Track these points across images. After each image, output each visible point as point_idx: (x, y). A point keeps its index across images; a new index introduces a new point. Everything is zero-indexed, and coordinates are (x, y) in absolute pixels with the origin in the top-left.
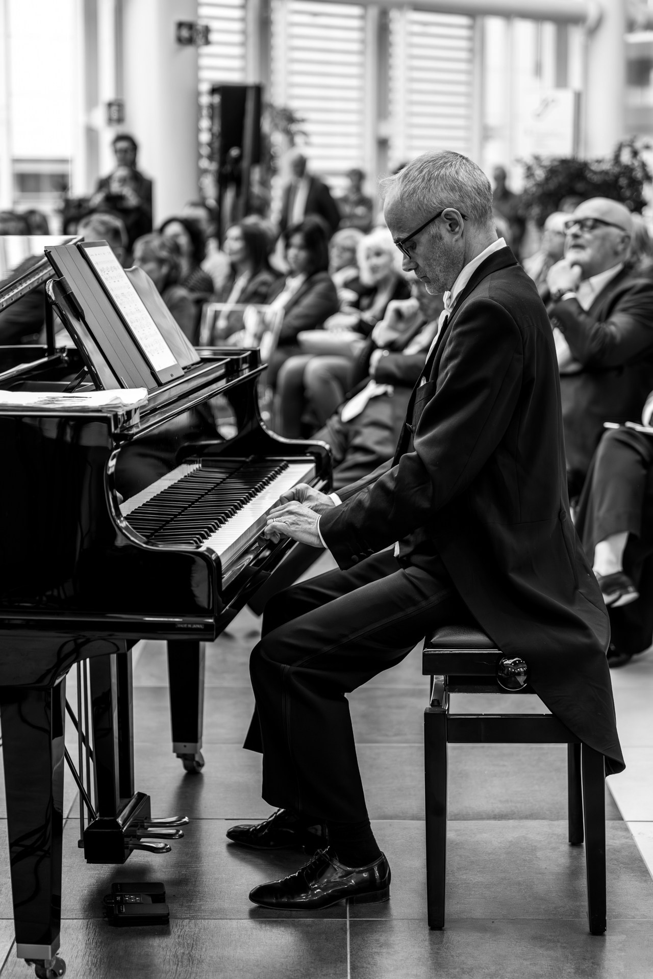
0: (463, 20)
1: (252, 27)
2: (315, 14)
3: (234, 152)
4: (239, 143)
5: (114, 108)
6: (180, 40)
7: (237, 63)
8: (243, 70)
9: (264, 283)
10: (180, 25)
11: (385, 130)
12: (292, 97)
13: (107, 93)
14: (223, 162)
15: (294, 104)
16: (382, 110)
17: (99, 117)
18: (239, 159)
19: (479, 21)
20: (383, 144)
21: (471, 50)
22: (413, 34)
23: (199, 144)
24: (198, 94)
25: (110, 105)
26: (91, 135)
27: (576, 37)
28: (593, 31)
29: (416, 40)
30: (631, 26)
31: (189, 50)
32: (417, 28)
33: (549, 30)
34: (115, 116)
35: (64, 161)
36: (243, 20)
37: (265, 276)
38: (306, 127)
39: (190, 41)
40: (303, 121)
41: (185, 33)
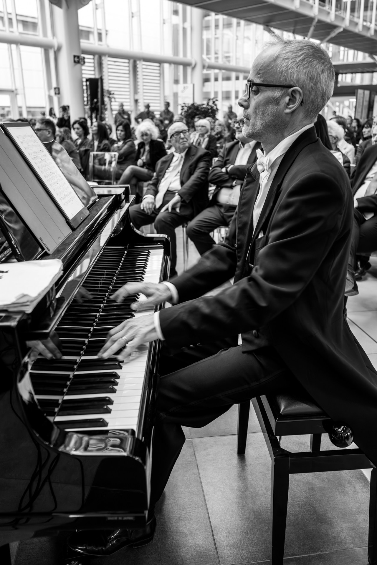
0: (158, 65)
1: (96, 65)
2: (115, 62)
3: (95, 100)
4: (97, 98)
5: (57, 89)
6: (75, 62)
7: (93, 73)
8: (94, 74)
9: (105, 144)
10: (75, 56)
11: (137, 97)
12: (110, 87)
13: (54, 85)
14: (92, 104)
15: (110, 89)
16: (136, 92)
17: (52, 92)
18: (97, 102)
19: (162, 64)
20: (136, 101)
21: (160, 73)
22: (143, 68)
23: (84, 101)
24: (82, 82)
25: (55, 88)
26: (50, 98)
27: (189, 70)
28: (193, 68)
29: (144, 70)
30: (204, 67)
31: (78, 65)
32: (144, 67)
33: (181, 68)
34: (57, 92)
35: (43, 107)
36: (94, 63)
37: (106, 142)
38: (115, 96)
39: (78, 62)
40: (113, 94)
41: (76, 59)
